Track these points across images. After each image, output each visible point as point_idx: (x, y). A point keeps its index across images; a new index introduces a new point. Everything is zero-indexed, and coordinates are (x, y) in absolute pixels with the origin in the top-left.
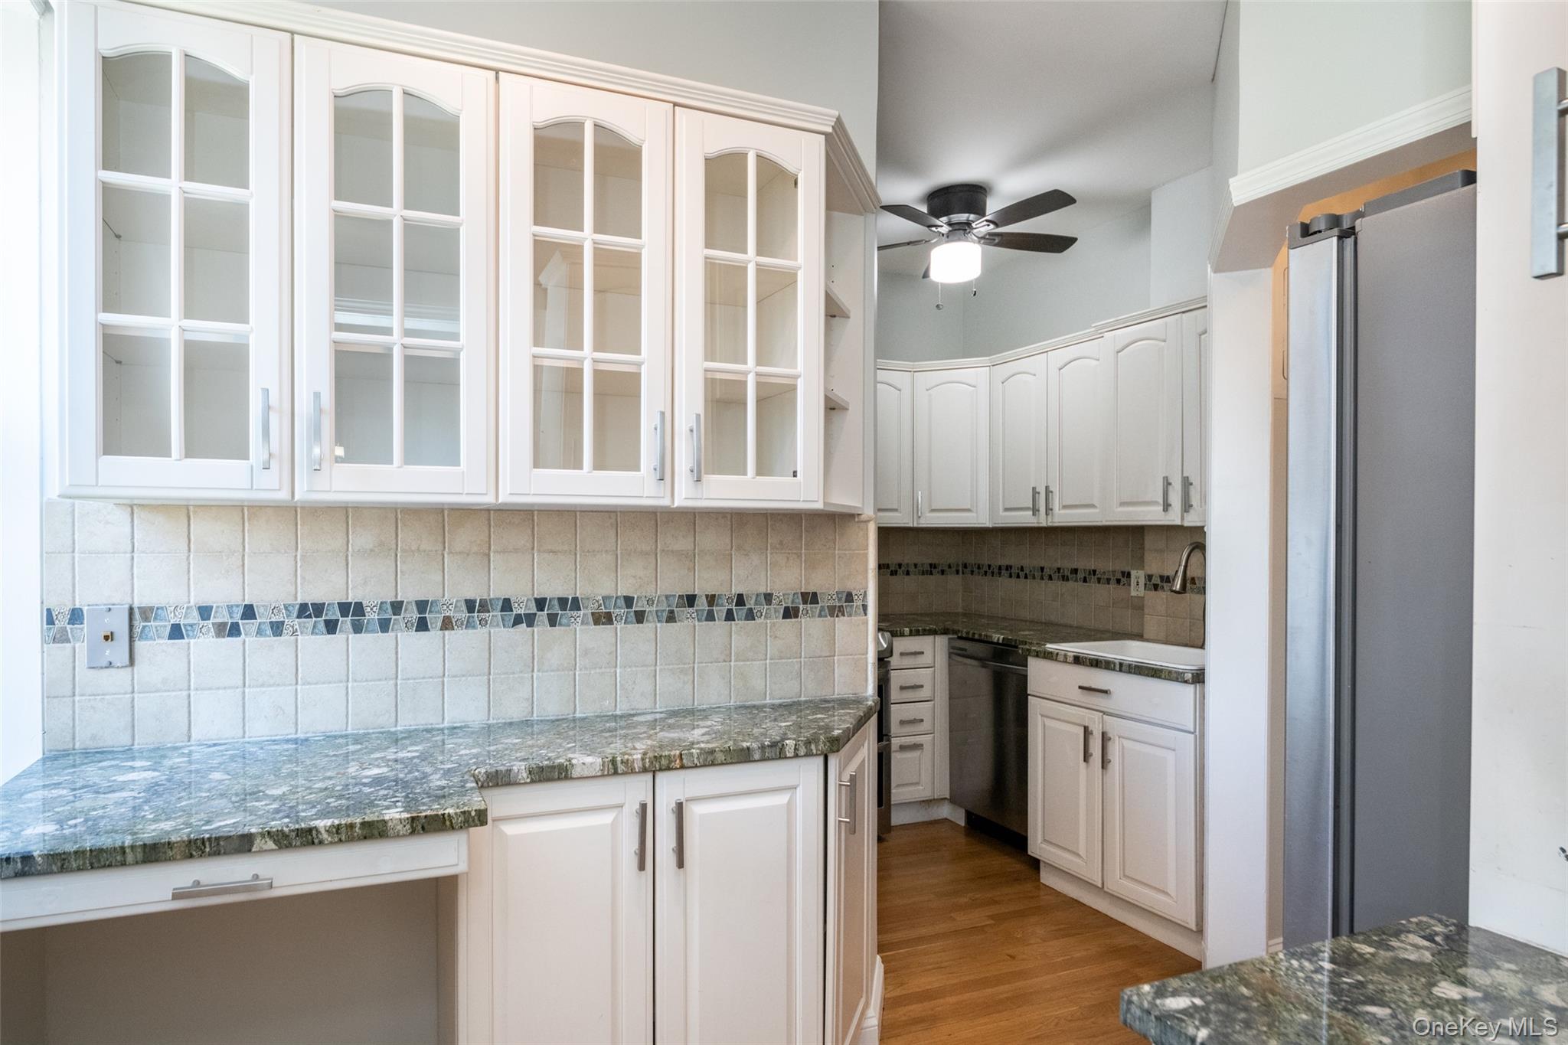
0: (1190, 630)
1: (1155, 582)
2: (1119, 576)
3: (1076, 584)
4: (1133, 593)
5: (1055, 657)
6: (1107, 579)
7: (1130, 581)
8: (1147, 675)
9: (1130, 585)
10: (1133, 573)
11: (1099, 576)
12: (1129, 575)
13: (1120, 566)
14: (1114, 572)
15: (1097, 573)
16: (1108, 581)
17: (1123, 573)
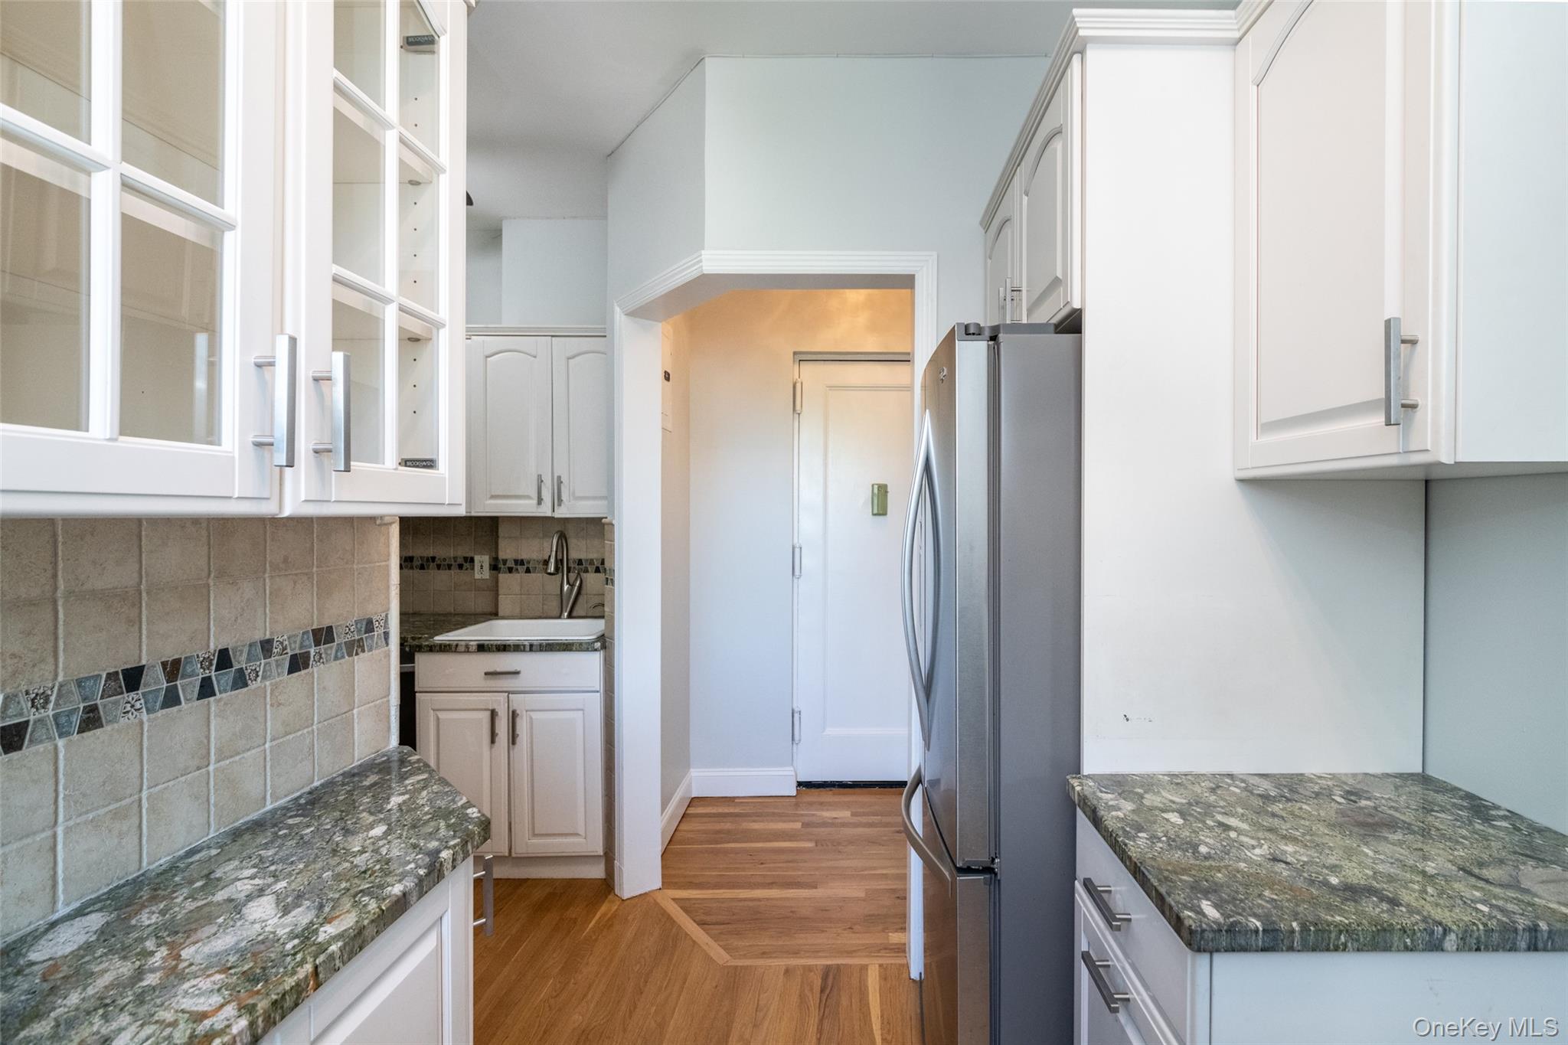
0: (543, 605)
1: (510, 566)
2: (460, 561)
3: (411, 571)
4: (477, 576)
5: (453, 649)
6: (448, 565)
7: (474, 566)
8: (559, 650)
9: (473, 569)
10: (477, 558)
11: (439, 562)
12: (472, 560)
13: (462, 552)
14: (455, 559)
15: (437, 559)
16: (449, 567)
17: (466, 559)
